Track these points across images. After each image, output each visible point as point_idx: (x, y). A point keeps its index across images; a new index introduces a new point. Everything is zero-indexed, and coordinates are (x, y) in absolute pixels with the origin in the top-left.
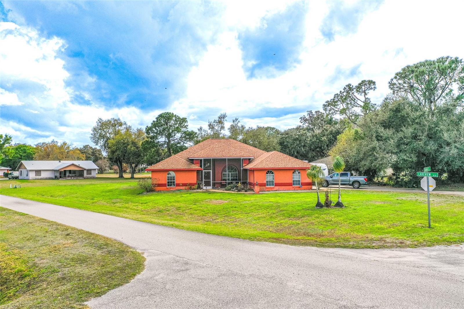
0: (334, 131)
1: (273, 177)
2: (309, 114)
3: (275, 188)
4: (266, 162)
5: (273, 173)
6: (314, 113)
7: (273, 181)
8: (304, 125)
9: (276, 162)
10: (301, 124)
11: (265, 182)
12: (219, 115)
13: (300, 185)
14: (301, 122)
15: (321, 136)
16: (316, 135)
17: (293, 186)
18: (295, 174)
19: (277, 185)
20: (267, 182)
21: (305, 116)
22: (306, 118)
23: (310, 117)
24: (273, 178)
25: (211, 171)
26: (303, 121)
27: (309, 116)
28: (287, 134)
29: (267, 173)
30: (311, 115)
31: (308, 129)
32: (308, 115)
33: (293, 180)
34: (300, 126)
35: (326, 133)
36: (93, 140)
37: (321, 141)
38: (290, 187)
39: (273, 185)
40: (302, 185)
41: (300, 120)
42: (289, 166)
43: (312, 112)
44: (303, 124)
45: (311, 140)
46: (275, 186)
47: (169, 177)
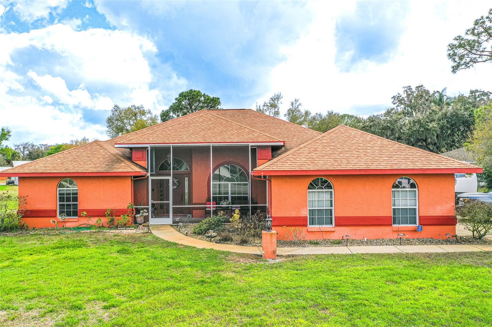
0: (448, 114)
1: (331, 198)
2: (407, 91)
3: (335, 234)
4: (310, 153)
5: (329, 187)
6: (414, 90)
7: (331, 210)
8: (399, 108)
9: (341, 153)
10: (395, 106)
11: (305, 213)
12: (271, 95)
13: (415, 223)
14: (394, 102)
15: (428, 122)
16: (419, 121)
17: (394, 226)
18: (400, 189)
19: (342, 222)
20: (312, 212)
21: (401, 94)
22: (402, 96)
23: (408, 95)
24: (331, 201)
25: (170, 178)
26: (396, 102)
27: (406, 94)
28: (372, 121)
29: (311, 186)
30: (409, 93)
31: (405, 114)
32: (405, 92)
33: (394, 209)
34: (392, 109)
35: (436, 117)
36: (110, 135)
37: (428, 129)
38: (386, 230)
39: (331, 223)
40: (424, 225)
41: (393, 100)
42: (383, 164)
43: (411, 87)
44: (397, 106)
45: (410, 129)
46: (336, 225)
47: (63, 194)
